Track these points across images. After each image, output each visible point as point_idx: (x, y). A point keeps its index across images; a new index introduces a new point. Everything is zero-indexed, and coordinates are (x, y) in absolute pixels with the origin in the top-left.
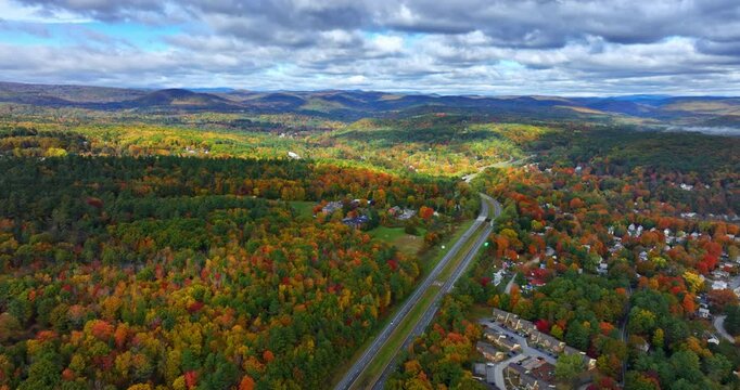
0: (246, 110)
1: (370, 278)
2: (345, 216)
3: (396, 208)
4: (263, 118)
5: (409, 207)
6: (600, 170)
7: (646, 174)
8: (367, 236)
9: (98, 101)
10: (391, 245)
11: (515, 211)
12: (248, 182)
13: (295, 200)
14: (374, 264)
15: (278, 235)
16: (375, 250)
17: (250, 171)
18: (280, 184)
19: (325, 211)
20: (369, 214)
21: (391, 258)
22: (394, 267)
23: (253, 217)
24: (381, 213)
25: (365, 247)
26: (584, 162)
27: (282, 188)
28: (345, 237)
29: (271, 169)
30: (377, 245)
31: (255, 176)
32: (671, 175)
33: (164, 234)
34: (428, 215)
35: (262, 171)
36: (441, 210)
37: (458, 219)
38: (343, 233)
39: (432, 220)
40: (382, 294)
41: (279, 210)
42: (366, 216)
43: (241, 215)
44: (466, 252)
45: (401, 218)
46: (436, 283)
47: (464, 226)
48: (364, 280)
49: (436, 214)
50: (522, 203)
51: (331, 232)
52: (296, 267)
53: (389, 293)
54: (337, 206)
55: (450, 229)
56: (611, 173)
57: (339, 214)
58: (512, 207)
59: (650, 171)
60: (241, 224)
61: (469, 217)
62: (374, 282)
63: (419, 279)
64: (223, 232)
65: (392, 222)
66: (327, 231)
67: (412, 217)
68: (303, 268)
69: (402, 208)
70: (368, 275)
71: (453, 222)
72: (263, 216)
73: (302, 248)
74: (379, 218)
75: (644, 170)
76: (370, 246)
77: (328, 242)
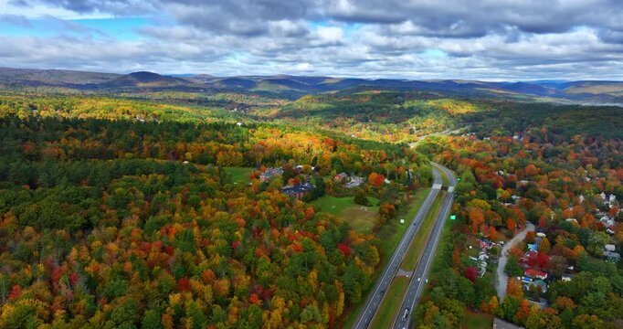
0: (205, 90)
1: (313, 274)
2: (286, 183)
3: (343, 175)
4: (219, 96)
5: (356, 174)
6: (538, 139)
7: (587, 143)
8: (310, 208)
9: (78, 83)
10: (341, 220)
11: (473, 178)
12: (180, 146)
13: (232, 165)
14: (320, 250)
15: (197, 207)
16: (321, 228)
17: (184, 134)
18: (215, 148)
19: (263, 178)
20: (313, 181)
21: (342, 241)
22: (347, 254)
23: (170, 185)
24: (326, 180)
25: (307, 224)
26: (521, 131)
27: (217, 152)
28: (283, 210)
29: (207, 133)
30: (323, 222)
31: (189, 140)
32: (613, 143)
33: (33, 208)
34: (379, 182)
35: (197, 135)
36: (392, 177)
37: (411, 186)
38: (281, 205)
39: (385, 188)
40: (331, 300)
41: (205, 176)
42: (309, 184)
43: (155, 181)
44: (430, 227)
45: (349, 186)
46: (401, 273)
47: (420, 195)
48: (305, 277)
49: (387, 181)
50: (478, 170)
51: (266, 205)
52: (208, 257)
53: (342, 297)
54: (278, 172)
55: (405, 198)
56: (550, 141)
57: (279, 180)
58: (468, 173)
59: (590, 139)
60: (149, 194)
61: (423, 185)
62: (320, 280)
63: (379, 268)
64: (123, 204)
65: (339, 191)
66: (261, 202)
67: (361, 185)
68: (217, 260)
69: (349, 175)
70: (311, 269)
71: (406, 190)
72: (183, 183)
73: (222, 228)
74: (324, 186)
75: (583, 139)
76: (314, 222)
77: (260, 217)
